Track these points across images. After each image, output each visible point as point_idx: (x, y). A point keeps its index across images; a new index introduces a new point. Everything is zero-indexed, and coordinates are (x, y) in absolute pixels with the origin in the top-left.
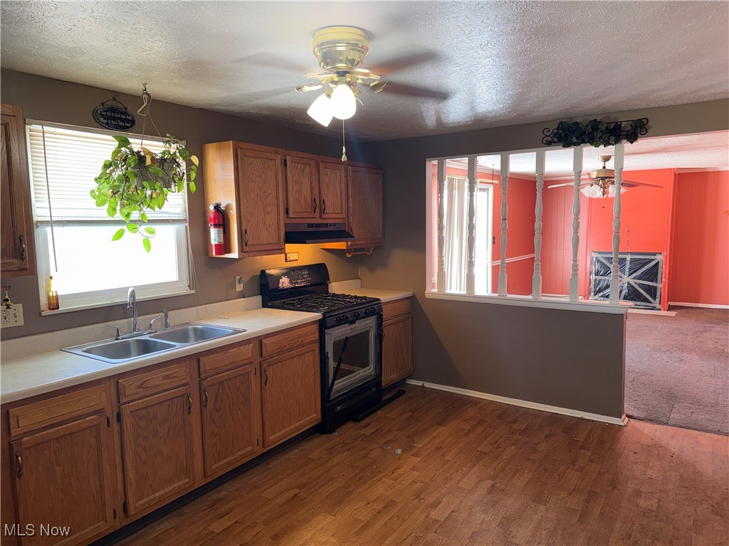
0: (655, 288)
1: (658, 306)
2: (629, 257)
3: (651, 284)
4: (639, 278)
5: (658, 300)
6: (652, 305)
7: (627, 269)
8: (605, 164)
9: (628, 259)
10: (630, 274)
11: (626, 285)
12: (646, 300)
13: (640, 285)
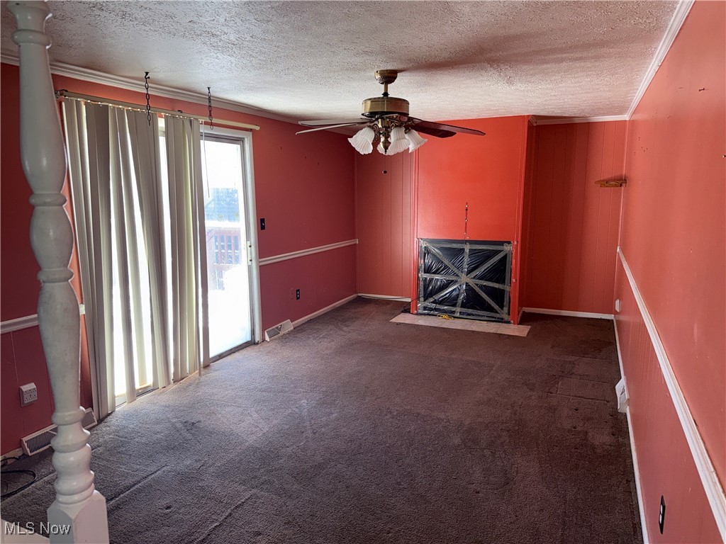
0: (502, 292)
1: (506, 317)
2: (467, 248)
3: (496, 285)
4: (481, 278)
5: (506, 309)
6: (498, 316)
7: (465, 266)
8: (386, 88)
9: (467, 251)
10: (469, 272)
11: (464, 287)
12: (491, 309)
13: (481, 287)
